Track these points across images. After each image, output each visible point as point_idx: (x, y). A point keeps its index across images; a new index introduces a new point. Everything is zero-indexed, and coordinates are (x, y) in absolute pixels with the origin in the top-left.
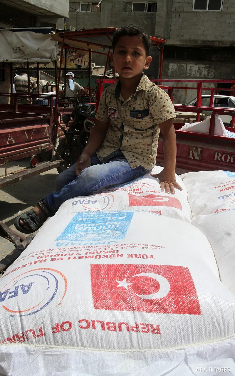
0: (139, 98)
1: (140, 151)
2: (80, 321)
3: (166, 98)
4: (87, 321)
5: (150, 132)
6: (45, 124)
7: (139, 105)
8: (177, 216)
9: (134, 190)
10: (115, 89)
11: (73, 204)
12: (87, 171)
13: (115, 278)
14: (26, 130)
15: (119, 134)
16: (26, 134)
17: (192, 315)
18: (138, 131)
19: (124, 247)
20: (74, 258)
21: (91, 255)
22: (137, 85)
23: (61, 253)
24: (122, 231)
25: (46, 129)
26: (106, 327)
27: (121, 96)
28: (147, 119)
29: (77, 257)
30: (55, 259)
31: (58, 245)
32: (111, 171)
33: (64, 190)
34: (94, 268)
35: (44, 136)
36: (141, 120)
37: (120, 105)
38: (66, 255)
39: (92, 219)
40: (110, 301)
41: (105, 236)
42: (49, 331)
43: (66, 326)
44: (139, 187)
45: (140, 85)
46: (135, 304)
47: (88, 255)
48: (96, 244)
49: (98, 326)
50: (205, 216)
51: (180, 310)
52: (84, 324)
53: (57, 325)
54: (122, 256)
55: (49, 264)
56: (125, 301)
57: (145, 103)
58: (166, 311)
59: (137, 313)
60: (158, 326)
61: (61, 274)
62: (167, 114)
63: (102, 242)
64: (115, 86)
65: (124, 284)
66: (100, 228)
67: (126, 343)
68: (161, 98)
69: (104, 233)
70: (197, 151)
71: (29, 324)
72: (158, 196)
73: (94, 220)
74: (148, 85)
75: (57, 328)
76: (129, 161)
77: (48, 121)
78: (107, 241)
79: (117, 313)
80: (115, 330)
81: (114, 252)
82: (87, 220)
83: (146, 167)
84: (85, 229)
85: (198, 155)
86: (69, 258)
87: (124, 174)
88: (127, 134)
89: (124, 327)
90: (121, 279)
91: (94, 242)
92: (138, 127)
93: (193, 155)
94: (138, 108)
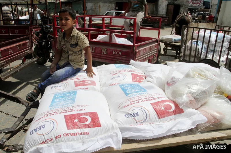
0: (73, 39)
1: (77, 61)
2: (64, 134)
3: (84, 38)
4: (66, 134)
5: (80, 52)
6: (27, 40)
7: (73, 42)
8: (94, 89)
9: (76, 79)
10: (63, 35)
11: (51, 88)
12: (55, 74)
13: (73, 119)
14: (18, 45)
15: (67, 55)
16: (18, 47)
17: (98, 127)
18: (75, 53)
19: (75, 107)
20: (58, 114)
21: (64, 112)
22: (71, 33)
23: (52, 112)
24: (73, 100)
25: (28, 43)
26: (72, 135)
27: (65, 38)
28: (78, 47)
29: (59, 113)
30: (51, 115)
31: (50, 109)
32: (66, 72)
33: (46, 82)
34: (65, 116)
35: (27, 46)
36: (75, 48)
37: (65, 42)
38: (54, 113)
39: (61, 96)
40: (72, 127)
41: (67, 103)
42: (54, 139)
43: (59, 136)
44: (78, 77)
45: (72, 33)
46: (80, 126)
47: (62, 112)
48: (64, 107)
49: (69, 135)
50: (105, 88)
51: (95, 126)
52: (65, 135)
53: (56, 136)
54: (74, 111)
55: (49, 117)
56: (77, 126)
57: (75, 41)
58: (90, 127)
59: (81, 129)
60: (88, 132)
61: (54, 120)
62: (85, 45)
63: (66, 106)
64: (63, 34)
65: (76, 120)
66: (65, 99)
67: (79, 139)
68: (82, 38)
69: (67, 102)
70: (105, 50)
71: (47, 137)
72: (86, 81)
73: (62, 96)
74: (76, 33)
75: (56, 138)
76: (73, 66)
77: (28, 39)
78: (68, 105)
79: (75, 130)
80: (75, 135)
81: (71, 109)
82: (59, 97)
83: (80, 67)
84: (59, 101)
85: (105, 52)
86: (56, 114)
87: (71, 72)
88: (71, 54)
89: (77, 134)
90: (75, 119)
91: (64, 106)
92: (75, 51)
93: (103, 52)
94: (73, 43)
